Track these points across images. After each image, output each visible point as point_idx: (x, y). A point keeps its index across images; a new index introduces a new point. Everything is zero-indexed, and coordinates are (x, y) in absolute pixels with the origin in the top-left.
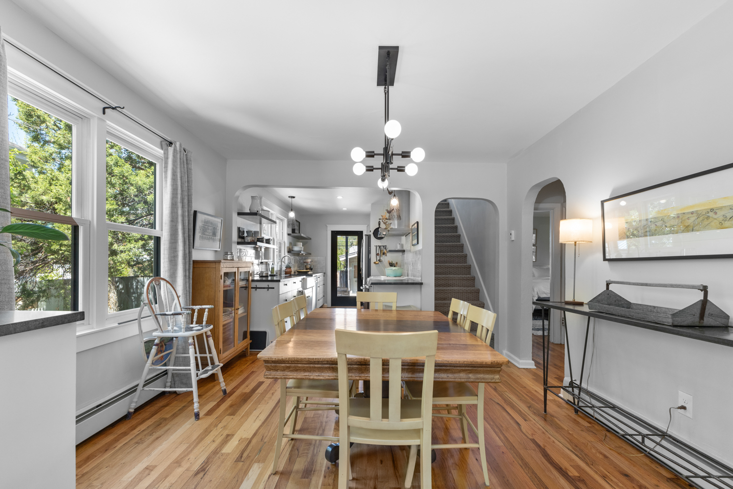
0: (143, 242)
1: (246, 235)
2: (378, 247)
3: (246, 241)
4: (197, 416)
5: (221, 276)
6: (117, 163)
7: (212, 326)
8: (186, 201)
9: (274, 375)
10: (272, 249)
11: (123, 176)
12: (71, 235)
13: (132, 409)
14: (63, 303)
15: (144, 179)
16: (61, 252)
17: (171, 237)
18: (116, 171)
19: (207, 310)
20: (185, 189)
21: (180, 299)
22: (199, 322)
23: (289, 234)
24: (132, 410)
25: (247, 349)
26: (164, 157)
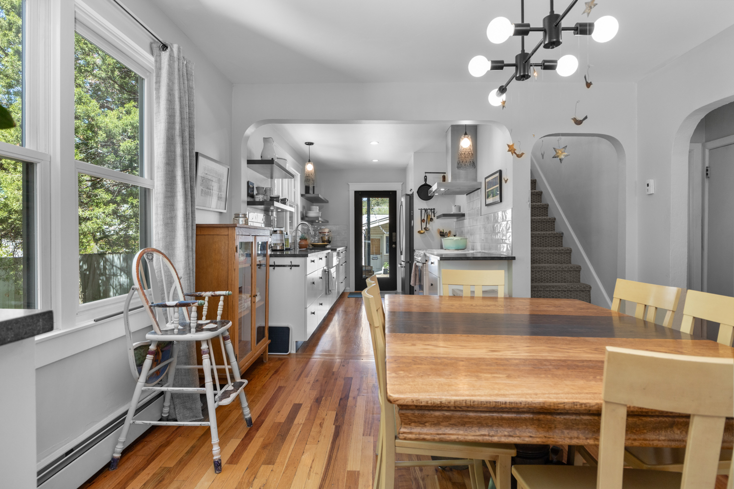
0: (115, 205)
1: (255, 192)
2: (423, 211)
3: (257, 200)
4: (218, 466)
5: (237, 248)
6: (80, 99)
7: (231, 322)
8: (187, 134)
9: (420, 434)
10: (288, 214)
11: (89, 116)
12: (22, 197)
13: (118, 453)
14: (13, 287)
15: (115, 121)
16: (10, 221)
17: (166, 188)
18: (79, 111)
19: (222, 298)
20: (186, 116)
21: (181, 280)
22: (211, 316)
23: (302, 195)
24: (117, 455)
25: (265, 352)
26: (156, 67)
